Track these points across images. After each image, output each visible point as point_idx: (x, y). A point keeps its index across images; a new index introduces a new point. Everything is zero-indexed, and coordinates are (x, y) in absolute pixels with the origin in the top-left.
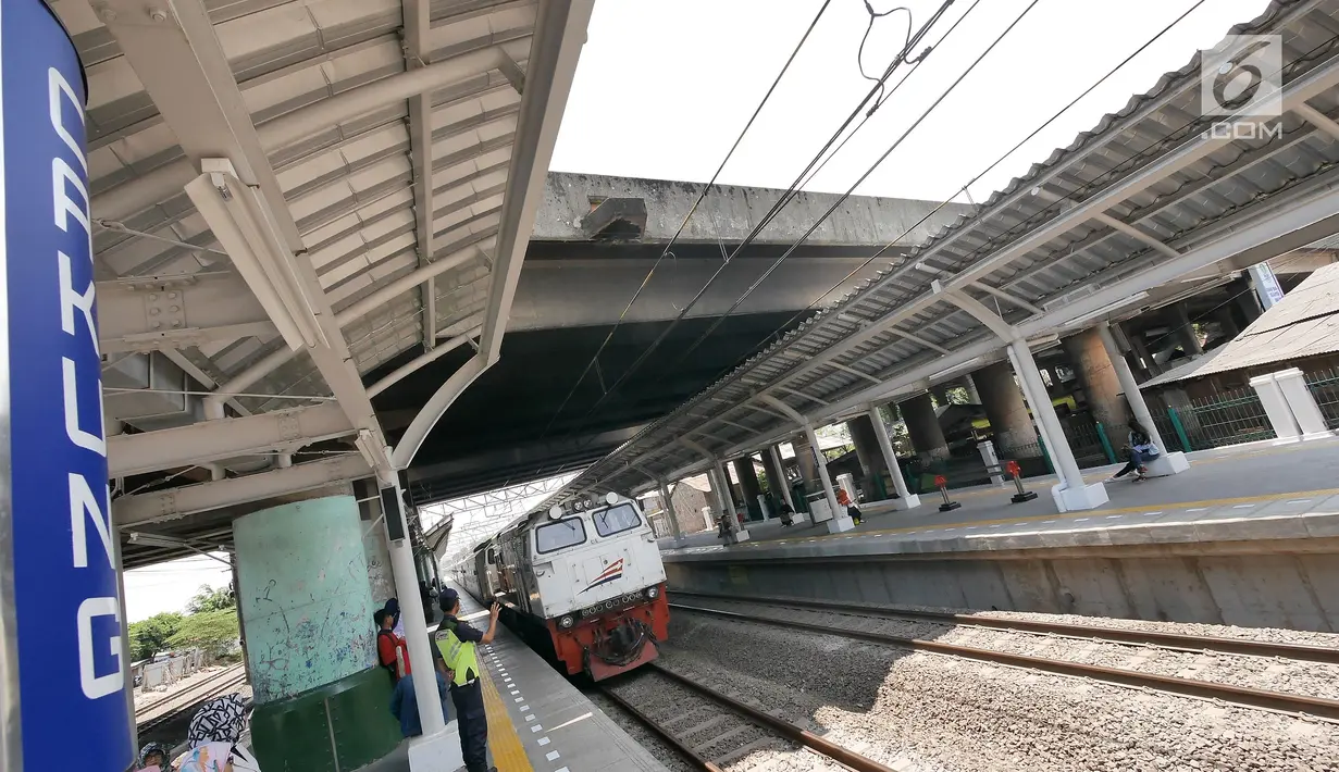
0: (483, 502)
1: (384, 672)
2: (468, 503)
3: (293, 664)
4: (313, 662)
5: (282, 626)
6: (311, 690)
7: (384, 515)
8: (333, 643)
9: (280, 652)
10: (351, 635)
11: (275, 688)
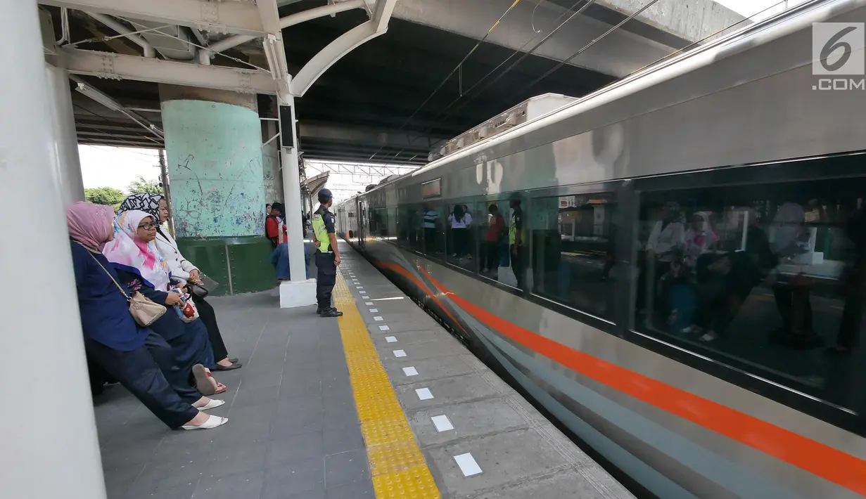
0: (352, 171)
1: (267, 241)
2: (342, 169)
3: (204, 217)
4: (218, 219)
5: (197, 189)
6: (216, 237)
7: (280, 134)
8: (234, 212)
9: (195, 206)
10: (247, 211)
11: (190, 229)
